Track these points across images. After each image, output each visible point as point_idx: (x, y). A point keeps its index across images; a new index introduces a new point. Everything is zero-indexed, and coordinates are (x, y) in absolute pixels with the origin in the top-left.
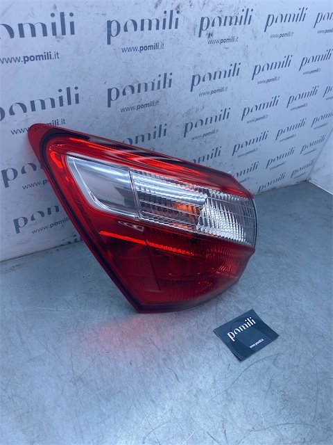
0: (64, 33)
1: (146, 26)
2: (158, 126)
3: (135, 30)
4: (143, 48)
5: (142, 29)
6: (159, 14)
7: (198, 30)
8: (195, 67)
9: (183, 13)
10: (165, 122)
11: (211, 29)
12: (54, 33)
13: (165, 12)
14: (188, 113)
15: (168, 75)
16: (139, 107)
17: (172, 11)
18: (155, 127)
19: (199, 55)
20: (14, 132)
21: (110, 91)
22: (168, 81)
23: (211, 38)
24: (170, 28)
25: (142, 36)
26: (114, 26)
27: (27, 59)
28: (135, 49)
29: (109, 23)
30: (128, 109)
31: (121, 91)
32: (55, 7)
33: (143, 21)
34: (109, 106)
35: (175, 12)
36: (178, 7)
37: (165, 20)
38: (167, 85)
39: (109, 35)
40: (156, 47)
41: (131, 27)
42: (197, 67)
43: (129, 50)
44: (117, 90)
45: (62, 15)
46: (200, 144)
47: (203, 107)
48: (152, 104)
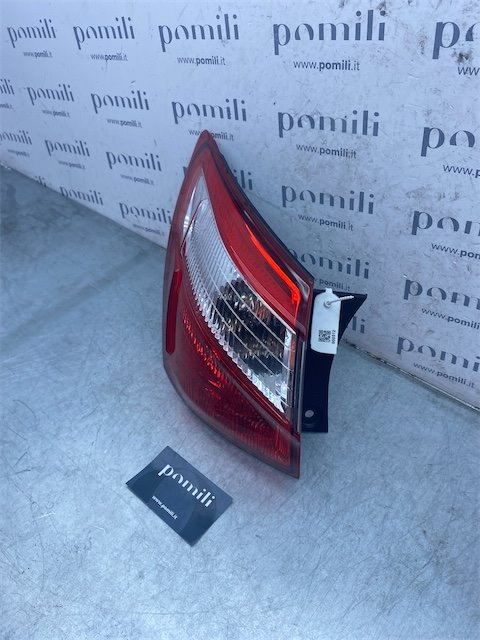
0: (228, 37)
1: (328, 33)
2: (357, 193)
3: (311, 38)
4: (324, 66)
5: (321, 38)
6: (348, 16)
7: (430, 45)
8: (429, 113)
9: (394, 15)
10: (371, 191)
11: (463, 45)
12: (220, 38)
13: (359, 13)
14: (419, 193)
15: (371, 115)
16: (323, 151)
17: (371, 13)
18: (352, 192)
19: (437, 91)
20: (191, 132)
21: (281, 115)
22: (370, 124)
23: (466, 64)
24: (369, 37)
25: (322, 47)
26: (282, 31)
27: (199, 61)
28: (313, 65)
29: (276, 28)
30: (307, 148)
31: (296, 120)
32: (220, 9)
33: (321, 26)
34: (281, 135)
35: (377, 14)
36: (383, 5)
37: (358, 26)
38: (370, 131)
39: (277, 43)
40: (346, 65)
41: (304, 33)
42: (433, 115)
43: (305, 65)
44: (291, 118)
45: (226, 17)
46: (455, 266)
47: (457, 196)
48: (344, 153)
